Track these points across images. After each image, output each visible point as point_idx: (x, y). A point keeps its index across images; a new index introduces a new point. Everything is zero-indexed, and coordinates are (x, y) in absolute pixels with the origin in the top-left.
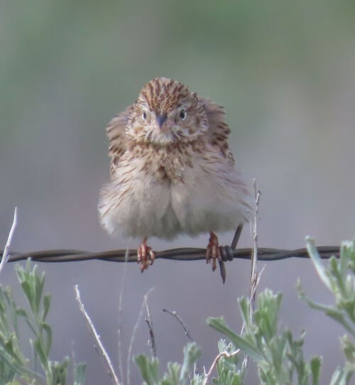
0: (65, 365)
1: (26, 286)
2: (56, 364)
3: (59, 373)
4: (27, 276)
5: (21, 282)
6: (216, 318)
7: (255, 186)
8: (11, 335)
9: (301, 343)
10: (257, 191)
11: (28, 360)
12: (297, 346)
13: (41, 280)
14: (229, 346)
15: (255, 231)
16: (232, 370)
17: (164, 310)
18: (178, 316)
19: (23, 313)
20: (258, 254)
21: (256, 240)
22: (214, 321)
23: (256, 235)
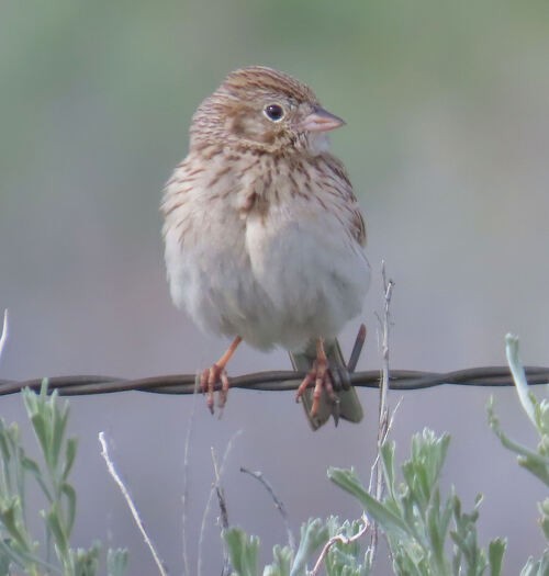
0: (95, 553)
1: (38, 422)
2: (81, 552)
3: (85, 566)
4: (41, 406)
5: (30, 415)
6: (343, 471)
7: (384, 273)
8: (13, 498)
9: (475, 517)
10: (387, 281)
11: (36, 543)
12: (467, 521)
13: (62, 417)
14: (343, 527)
15: (384, 344)
16: (349, 564)
17: (242, 470)
18: (264, 479)
19: (33, 466)
20: (390, 379)
21: (387, 357)
22: (339, 474)
23: (386, 349)
